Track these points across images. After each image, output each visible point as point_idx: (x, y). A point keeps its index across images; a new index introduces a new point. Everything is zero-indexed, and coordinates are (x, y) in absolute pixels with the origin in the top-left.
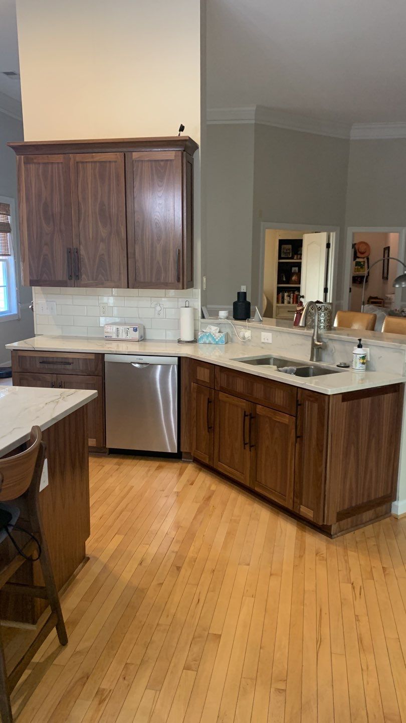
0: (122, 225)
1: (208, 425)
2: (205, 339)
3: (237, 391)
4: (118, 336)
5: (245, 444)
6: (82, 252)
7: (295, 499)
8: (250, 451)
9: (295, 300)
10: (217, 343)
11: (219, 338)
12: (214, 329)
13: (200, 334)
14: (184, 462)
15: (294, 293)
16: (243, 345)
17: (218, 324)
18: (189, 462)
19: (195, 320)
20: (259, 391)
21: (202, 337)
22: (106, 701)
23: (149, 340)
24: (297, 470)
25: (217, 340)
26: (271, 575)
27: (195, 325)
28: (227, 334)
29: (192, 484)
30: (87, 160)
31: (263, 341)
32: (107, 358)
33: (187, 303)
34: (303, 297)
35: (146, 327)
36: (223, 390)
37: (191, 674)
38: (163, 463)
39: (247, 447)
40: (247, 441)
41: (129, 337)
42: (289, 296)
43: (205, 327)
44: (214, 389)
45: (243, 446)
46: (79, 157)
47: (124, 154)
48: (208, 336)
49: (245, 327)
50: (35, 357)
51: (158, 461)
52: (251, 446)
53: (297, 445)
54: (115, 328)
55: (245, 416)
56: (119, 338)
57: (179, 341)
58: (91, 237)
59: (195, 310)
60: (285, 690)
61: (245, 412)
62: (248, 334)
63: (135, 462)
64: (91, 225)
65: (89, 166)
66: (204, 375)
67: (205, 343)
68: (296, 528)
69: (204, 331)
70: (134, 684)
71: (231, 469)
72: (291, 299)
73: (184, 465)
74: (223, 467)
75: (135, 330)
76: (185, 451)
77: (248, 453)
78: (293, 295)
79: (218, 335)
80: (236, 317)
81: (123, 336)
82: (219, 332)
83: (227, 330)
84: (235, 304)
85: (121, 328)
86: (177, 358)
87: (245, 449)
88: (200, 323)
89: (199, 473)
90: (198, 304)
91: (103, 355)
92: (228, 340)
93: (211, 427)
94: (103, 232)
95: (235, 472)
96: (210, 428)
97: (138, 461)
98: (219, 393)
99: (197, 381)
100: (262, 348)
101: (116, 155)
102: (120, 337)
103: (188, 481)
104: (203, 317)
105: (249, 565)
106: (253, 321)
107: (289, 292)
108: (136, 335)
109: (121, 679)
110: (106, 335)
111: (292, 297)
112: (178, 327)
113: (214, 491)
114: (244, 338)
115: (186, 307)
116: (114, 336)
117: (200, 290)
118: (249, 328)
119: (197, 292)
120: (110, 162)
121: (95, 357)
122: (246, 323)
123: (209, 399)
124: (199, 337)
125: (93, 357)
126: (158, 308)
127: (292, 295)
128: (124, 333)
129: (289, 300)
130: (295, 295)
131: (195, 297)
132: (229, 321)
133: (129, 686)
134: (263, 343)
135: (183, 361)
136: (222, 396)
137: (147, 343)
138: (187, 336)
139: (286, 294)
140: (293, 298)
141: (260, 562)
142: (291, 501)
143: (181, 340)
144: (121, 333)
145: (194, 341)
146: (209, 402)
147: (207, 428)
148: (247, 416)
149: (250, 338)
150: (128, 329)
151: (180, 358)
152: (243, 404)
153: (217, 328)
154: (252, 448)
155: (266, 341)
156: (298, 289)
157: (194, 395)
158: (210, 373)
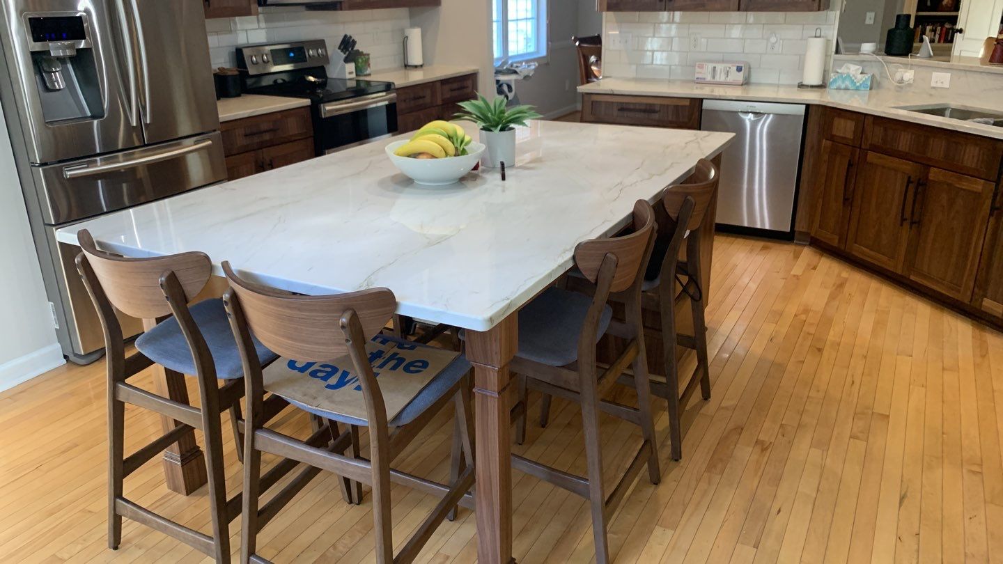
1: (845, 194)
2: (839, 83)
3: (900, 149)
4: (714, 77)
5: (903, 220)
7: (976, 290)
8: (911, 228)
9: (943, 36)
10: (857, 89)
11: (861, 82)
12: (854, 69)
13: (832, 76)
14: (796, 244)
15: (942, 26)
16: (897, 91)
17: (861, 62)
18: (805, 245)
19: (827, 56)
20: (937, 149)
21: (835, 81)
22: (769, 450)
23: (753, 83)
24: (985, 252)
25: (858, 84)
26: (944, 369)
27: (826, 64)
28: (873, 77)
29: (814, 268)
31: (933, 84)
32: (707, 105)
33: (818, 31)
34: (961, 31)
35: (752, 67)
36: (875, 148)
37: (861, 445)
38: (769, 244)
39: (906, 225)
40: (908, 214)
41: (730, 79)
42: (934, 31)
43: (841, 66)
44: (860, 148)
45: (899, 222)
48: (844, 80)
49: (906, 65)
50: (613, 103)
51: (763, 241)
52: (912, 223)
53: (992, 220)
54: (710, 66)
55: (909, 182)
56: (715, 80)
57: (801, 86)
59: (828, 41)
60: (981, 473)
61: (910, 177)
62: (909, 75)
63: (730, 239)
66: (844, 129)
67: (838, 89)
68: (971, 327)
69: (839, 71)
70: (796, 441)
71: (872, 253)
72: (937, 36)
73: (798, 248)
74: (860, 251)
75: (739, 69)
76: (801, 230)
77: (906, 233)
78: (941, 30)
79: (860, 76)
80: (889, 51)
81: (720, 77)
82: (862, 73)
83: (875, 70)
84: (891, 33)
85: (719, 67)
86: (804, 107)
87: (902, 225)
88: (832, 61)
89: (820, 259)
90: (833, 34)
91: (701, 100)
92: (874, 85)
93: (848, 199)
95: (880, 256)
96: (848, 201)
97: (734, 239)
98: (867, 154)
99: (832, 138)
100: (931, 95)
102: (717, 79)
103: (808, 265)
104: (837, 52)
105: (911, 356)
106: (919, 57)
107: (933, 24)
108: (740, 77)
109: (780, 436)
110: (697, 76)
111: (938, 32)
112: (801, 66)
113: (846, 280)
114: (901, 81)
115: (816, 37)
116: (709, 78)
117: (838, 13)
118: (912, 66)
119: (834, 16)
121: (690, 103)
122: (909, 60)
123: (850, 160)
124: (831, 80)
125: (687, 103)
126: (773, 39)
127: (939, 28)
128: (723, 73)
129: (933, 37)
130: (944, 29)
131: (830, 23)
132: (879, 58)
133: (791, 443)
134: (934, 88)
135: (811, 110)
136: (872, 157)
137: (752, 88)
138: (813, 78)
139: (928, 28)
140: (940, 35)
141: (926, 355)
142: (969, 293)
143: (804, 83)
145: (822, 86)
146: (850, 165)
147: (841, 199)
148: (912, 182)
149: (911, 82)
150: (730, 68)
151: (808, 106)
152: (907, 167)
153: (858, 67)
154: (914, 225)
155: (939, 85)
156: (954, 20)
157: (826, 157)
158: (856, 127)
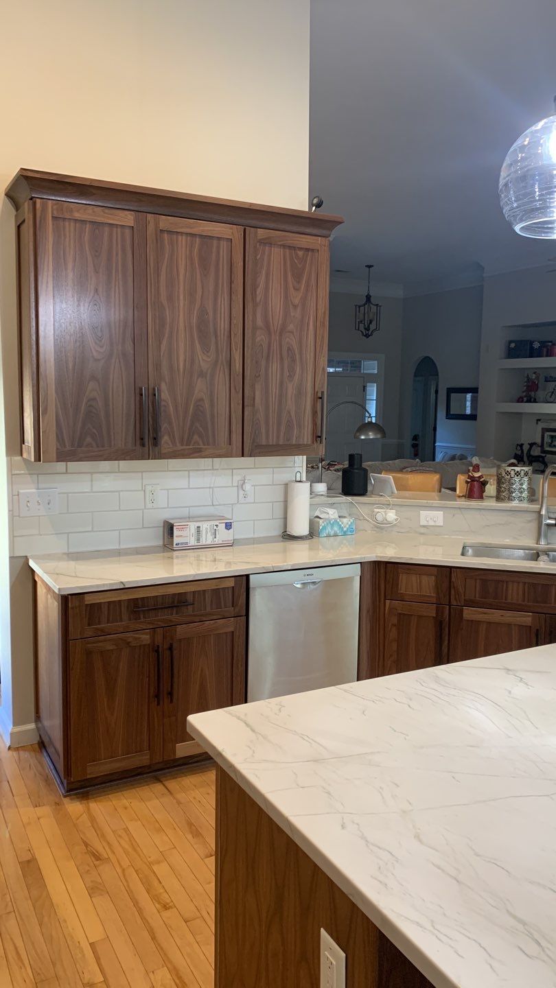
0: (236, 350)
2: (329, 529)
4: (198, 540)
6: (165, 395)
10: (345, 534)
11: (347, 526)
12: (331, 513)
13: (322, 523)
21: (324, 528)
25: (345, 529)
30: (178, 230)
33: (298, 474)
36: (471, 604)
41: (218, 540)
46: (165, 222)
47: (245, 230)
48: (332, 525)
54: (193, 526)
58: (181, 370)
62: (391, 515)
64: (182, 345)
65: (182, 240)
67: (328, 536)
75: (228, 526)
80: (348, 492)
81: (207, 539)
85: (205, 526)
86: (360, 565)
91: (247, 576)
94: (204, 361)
100: (422, 534)
101: (231, 228)
102: (203, 542)
108: (230, 536)
110: (177, 541)
115: (297, 481)
116: (192, 542)
118: (393, 506)
120: (219, 239)
124: (319, 528)
125: (231, 583)
128: (209, 534)
132: (350, 499)
134: (424, 526)
135: (364, 569)
136: (471, 613)
144: (204, 532)
145: (311, 535)
150: (217, 526)
153: (334, 511)
155: (431, 523)
157: (394, 619)
